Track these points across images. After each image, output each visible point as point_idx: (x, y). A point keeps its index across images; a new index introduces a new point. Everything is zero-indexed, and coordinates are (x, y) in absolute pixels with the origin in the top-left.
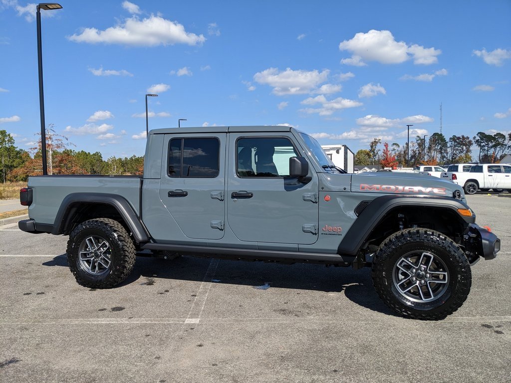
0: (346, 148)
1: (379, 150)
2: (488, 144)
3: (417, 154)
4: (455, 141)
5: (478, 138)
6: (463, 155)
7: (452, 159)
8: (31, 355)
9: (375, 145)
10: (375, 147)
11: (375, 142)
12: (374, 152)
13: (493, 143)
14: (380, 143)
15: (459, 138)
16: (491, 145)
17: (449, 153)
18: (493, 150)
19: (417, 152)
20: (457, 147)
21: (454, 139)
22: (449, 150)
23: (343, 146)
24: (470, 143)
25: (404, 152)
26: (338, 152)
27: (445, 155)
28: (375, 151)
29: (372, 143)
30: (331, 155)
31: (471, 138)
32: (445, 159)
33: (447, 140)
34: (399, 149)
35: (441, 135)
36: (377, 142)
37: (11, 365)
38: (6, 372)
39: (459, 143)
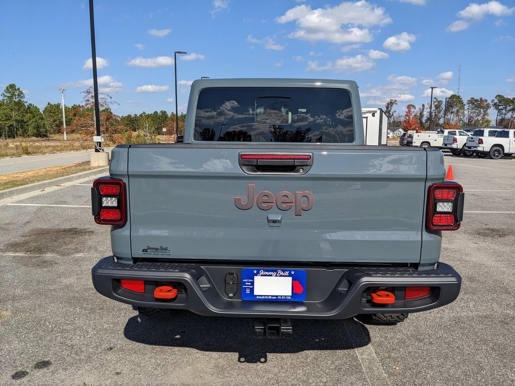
0: (381, 111)
1: (395, 112)
2: (506, 108)
3: (433, 117)
4: (473, 104)
5: (496, 101)
6: (480, 118)
7: (469, 122)
9: (391, 106)
10: (391, 109)
11: (391, 102)
12: (389, 114)
13: (511, 107)
14: (397, 104)
15: (477, 101)
16: (508, 108)
17: (466, 116)
18: (510, 113)
19: (434, 114)
20: (474, 110)
21: (472, 101)
22: (466, 112)
23: (379, 109)
24: (488, 106)
25: (420, 114)
26: (373, 115)
27: (462, 117)
28: (391, 112)
29: (388, 104)
30: (367, 118)
31: (489, 101)
32: (461, 122)
33: (465, 102)
34: (415, 111)
35: (459, 96)
36: (393, 104)
39: (476, 106)
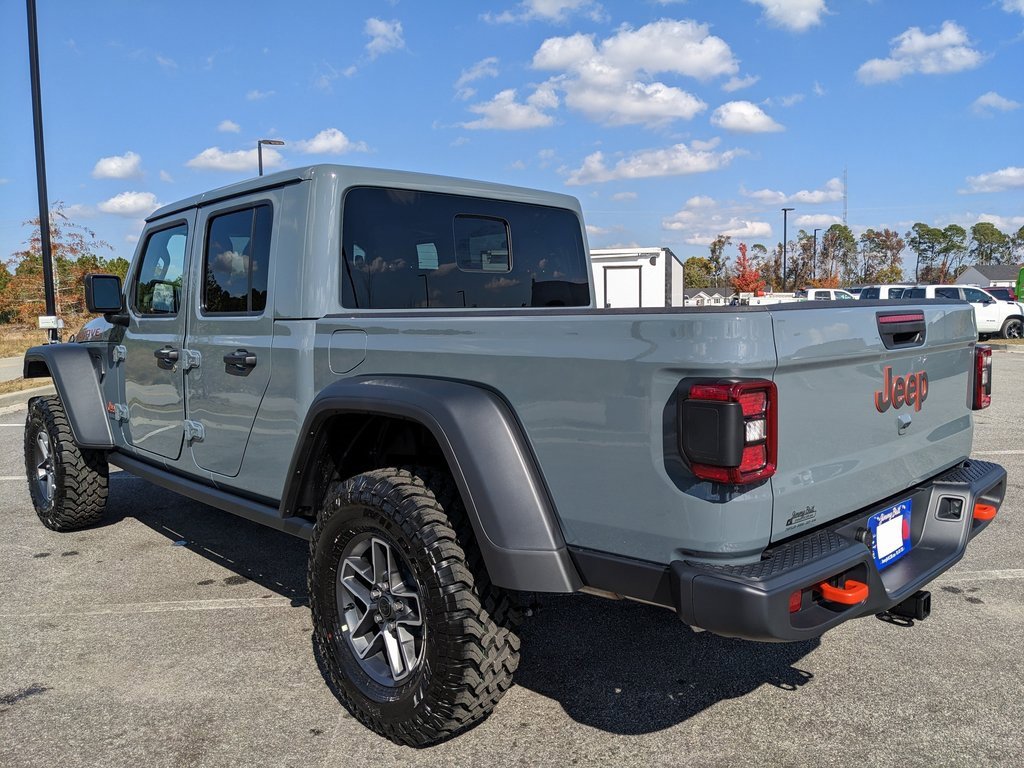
0: (669, 254)
1: (728, 258)
2: (933, 247)
3: (800, 266)
4: (872, 241)
5: (914, 234)
6: (885, 267)
7: (866, 275)
8: (71, 677)
9: (720, 248)
10: (720, 253)
11: (719, 241)
12: (718, 263)
13: (943, 245)
14: (730, 244)
15: (878, 235)
16: (938, 248)
17: (861, 264)
18: (942, 257)
19: (800, 262)
20: (875, 253)
21: (870, 237)
22: (860, 257)
23: (664, 249)
24: (900, 245)
25: (776, 262)
26: (653, 262)
27: (853, 267)
28: (720, 260)
29: (715, 244)
30: (640, 267)
31: (902, 236)
32: (852, 276)
33: (857, 237)
34: (767, 256)
35: (845, 228)
36: (723, 243)
37: (31, 698)
38: (23, 713)
39: (878, 245)
